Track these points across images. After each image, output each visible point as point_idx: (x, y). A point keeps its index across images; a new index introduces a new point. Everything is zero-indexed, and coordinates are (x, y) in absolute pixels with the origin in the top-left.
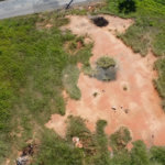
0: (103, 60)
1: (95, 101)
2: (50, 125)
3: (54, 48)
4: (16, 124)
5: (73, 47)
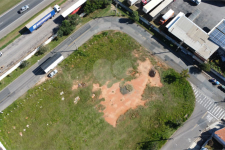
0: (129, 86)
2: (94, 85)
3: (125, 66)
4: (89, 75)
5: (131, 72)
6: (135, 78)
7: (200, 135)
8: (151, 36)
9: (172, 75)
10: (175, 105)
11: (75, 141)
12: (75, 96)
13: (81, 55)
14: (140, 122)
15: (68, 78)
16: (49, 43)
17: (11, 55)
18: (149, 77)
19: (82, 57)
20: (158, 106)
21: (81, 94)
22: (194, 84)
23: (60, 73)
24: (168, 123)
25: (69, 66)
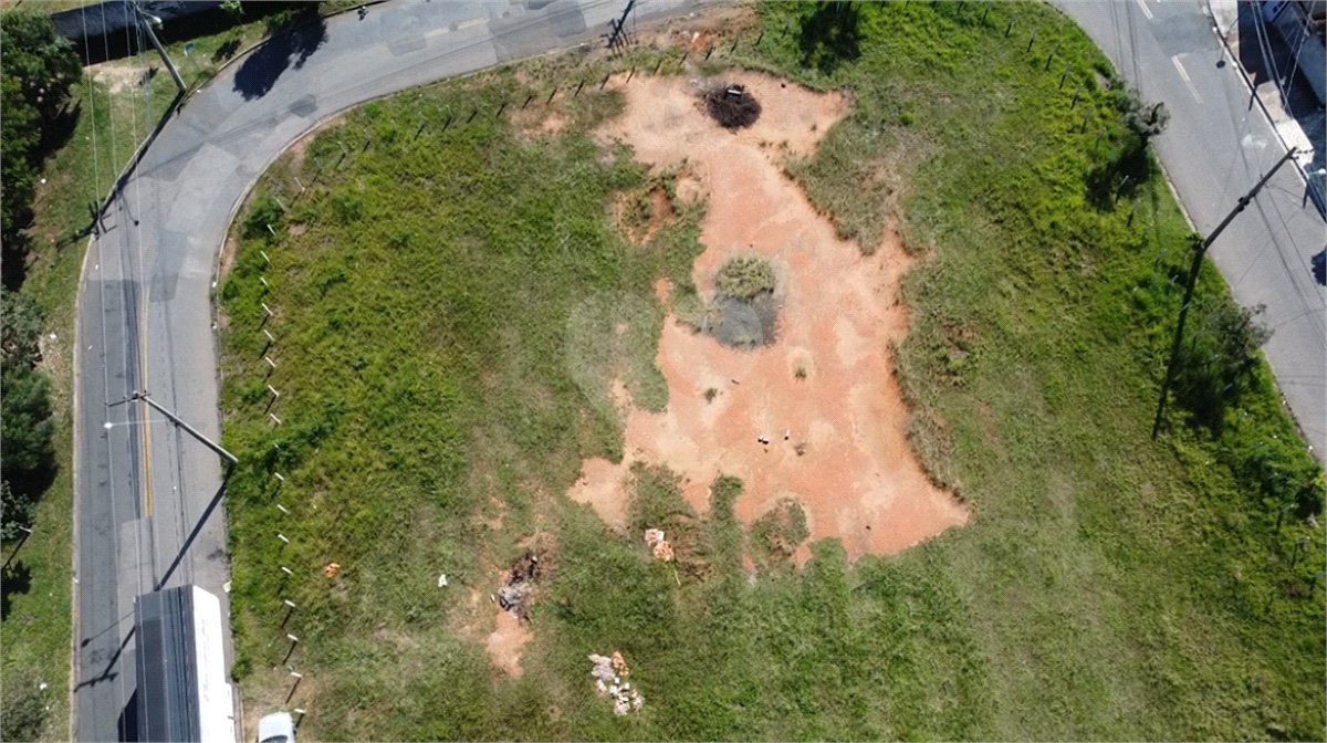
0: (735, 270)
1: (710, 413)
2: (581, 494)
3: (579, 221)
4: (483, 490)
5: (640, 215)
6: (700, 209)
7: (1246, 79)
9: (810, 13)
10: (1002, 96)
12: (581, 678)
13: (292, 463)
14: (1013, 343)
18: (743, 132)
19: (311, 465)
20: (960, 183)
21: (587, 620)
23: (317, 700)
24: (1100, 191)
25: (310, 593)
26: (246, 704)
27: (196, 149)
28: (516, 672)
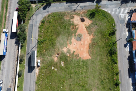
2: (63, 49)
4: (56, 48)
5: (73, 28)
6: (78, 29)
7: (126, 27)
8: (65, 3)
9: (91, 13)
10: (105, 24)
11: (81, 81)
12: (60, 63)
13: (43, 42)
14: (99, 46)
15: (48, 58)
16: (21, 52)
17: (7, 76)
18: (83, 23)
19: (44, 43)
20: (99, 31)
21: (62, 59)
22: (103, 8)
23: (42, 60)
24: (110, 35)
25: (43, 52)
26: (37, 59)
27: (39, 14)
28: (56, 61)
